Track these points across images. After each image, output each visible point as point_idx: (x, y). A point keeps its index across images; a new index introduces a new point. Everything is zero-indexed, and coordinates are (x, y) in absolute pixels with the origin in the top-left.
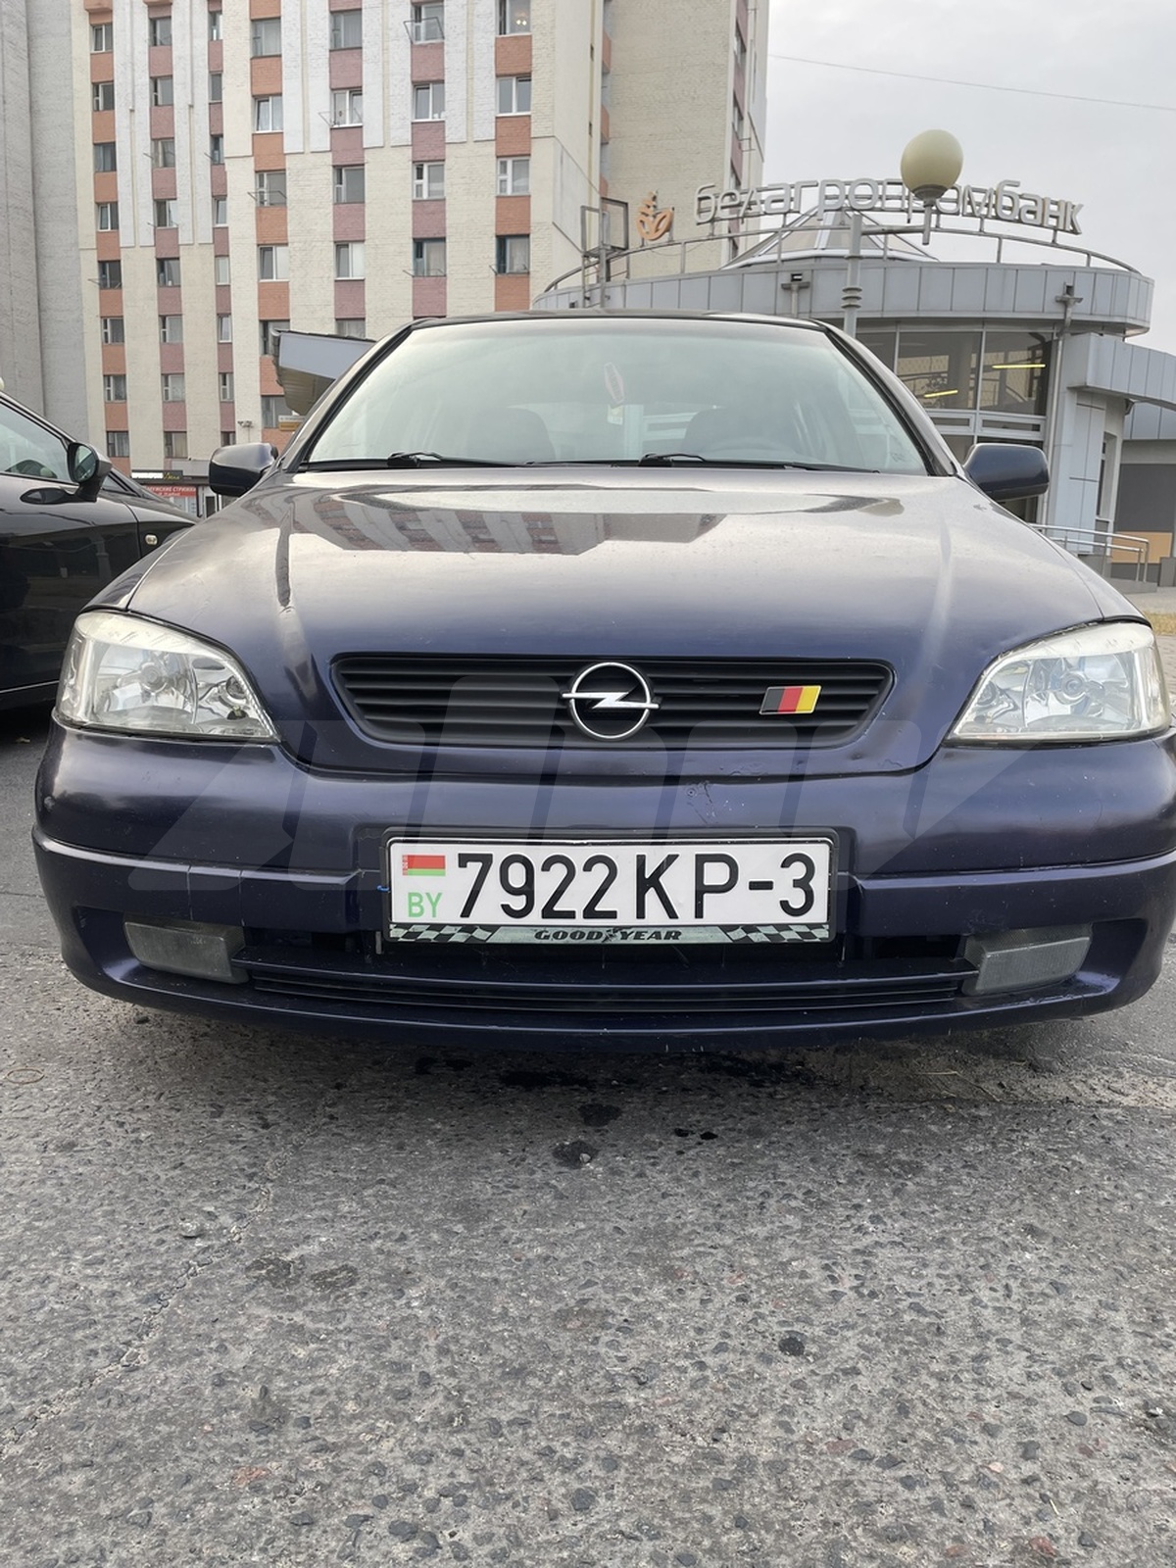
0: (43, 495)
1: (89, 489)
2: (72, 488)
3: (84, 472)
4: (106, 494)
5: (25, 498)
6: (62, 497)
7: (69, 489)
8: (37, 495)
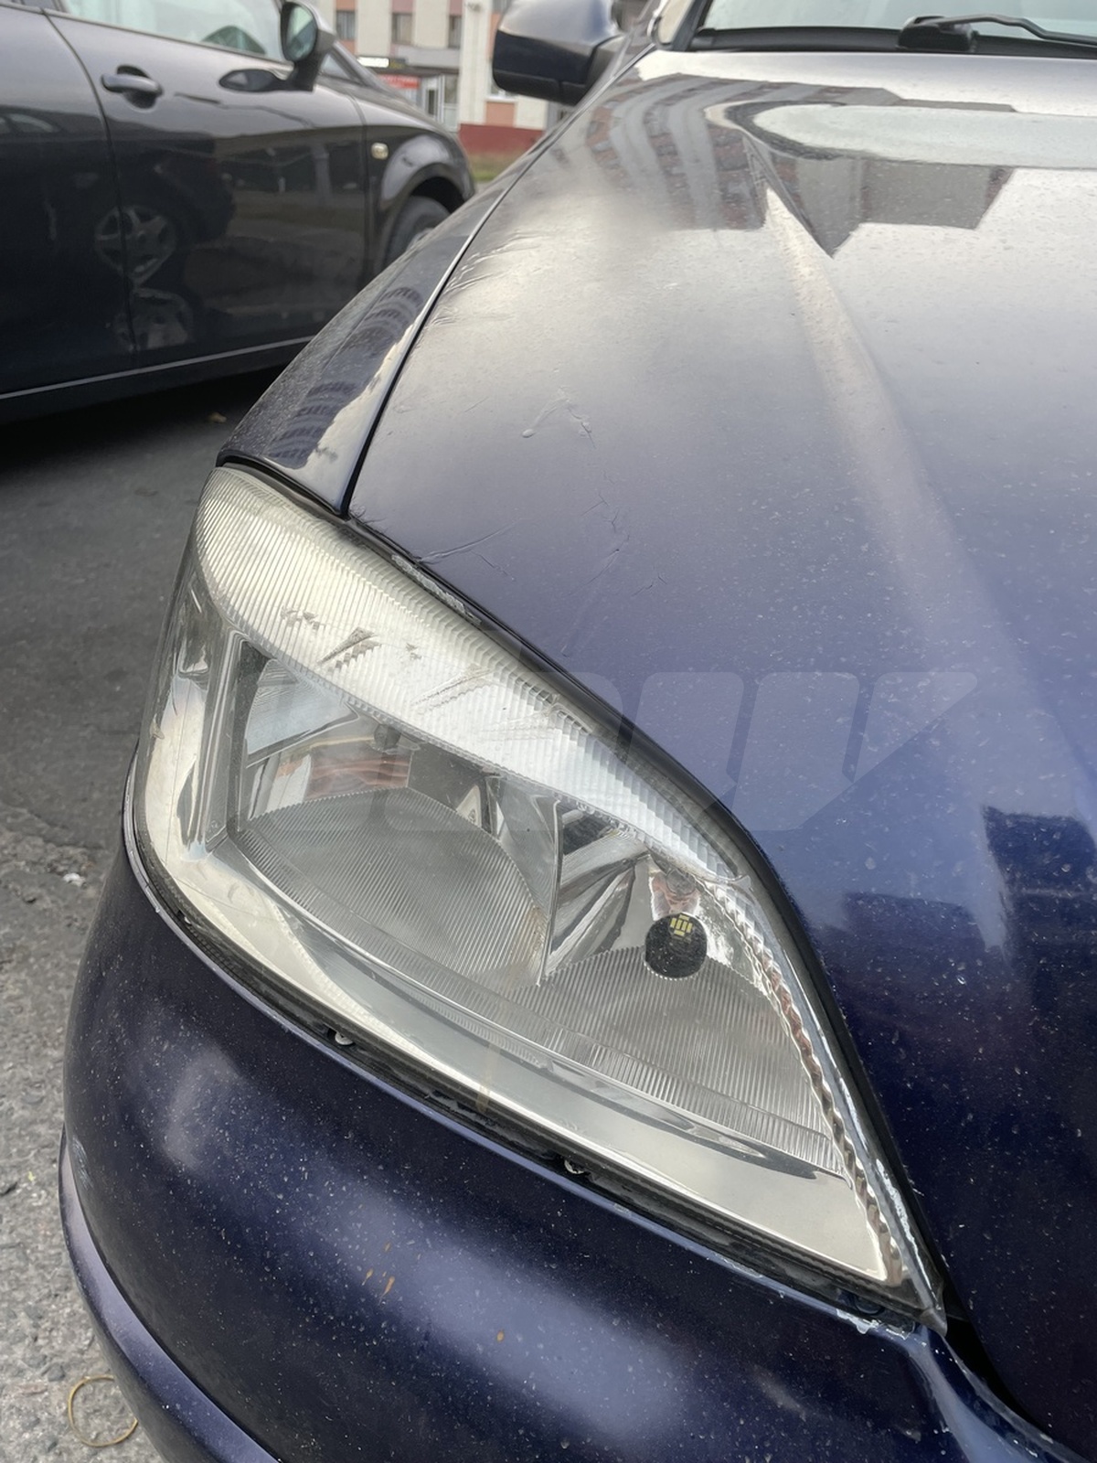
0: (248, 78)
1: (304, 74)
2: (284, 70)
3: (300, 46)
4: (326, 80)
5: (226, 82)
6: (272, 84)
7: (282, 72)
8: (240, 79)
